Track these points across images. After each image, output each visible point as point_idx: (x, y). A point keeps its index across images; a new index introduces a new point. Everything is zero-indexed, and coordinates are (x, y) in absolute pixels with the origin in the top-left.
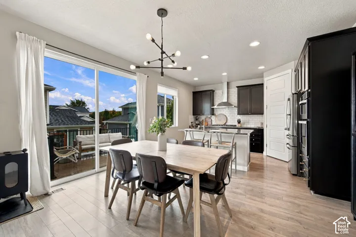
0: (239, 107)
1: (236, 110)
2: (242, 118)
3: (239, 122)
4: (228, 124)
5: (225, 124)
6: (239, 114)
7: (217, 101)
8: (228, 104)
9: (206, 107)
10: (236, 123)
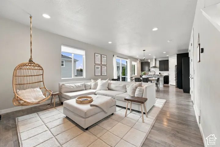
0: (160, 68)
1: (159, 69)
2: (161, 72)
3: (160, 74)
4: (155, 74)
5: (154, 75)
6: (160, 71)
7: (151, 66)
8: (155, 67)
9: (147, 68)
10: (159, 74)
